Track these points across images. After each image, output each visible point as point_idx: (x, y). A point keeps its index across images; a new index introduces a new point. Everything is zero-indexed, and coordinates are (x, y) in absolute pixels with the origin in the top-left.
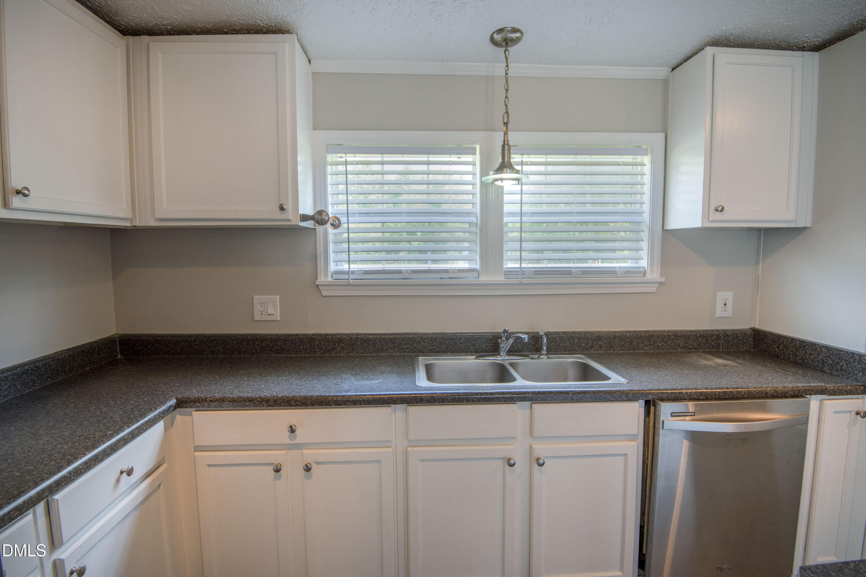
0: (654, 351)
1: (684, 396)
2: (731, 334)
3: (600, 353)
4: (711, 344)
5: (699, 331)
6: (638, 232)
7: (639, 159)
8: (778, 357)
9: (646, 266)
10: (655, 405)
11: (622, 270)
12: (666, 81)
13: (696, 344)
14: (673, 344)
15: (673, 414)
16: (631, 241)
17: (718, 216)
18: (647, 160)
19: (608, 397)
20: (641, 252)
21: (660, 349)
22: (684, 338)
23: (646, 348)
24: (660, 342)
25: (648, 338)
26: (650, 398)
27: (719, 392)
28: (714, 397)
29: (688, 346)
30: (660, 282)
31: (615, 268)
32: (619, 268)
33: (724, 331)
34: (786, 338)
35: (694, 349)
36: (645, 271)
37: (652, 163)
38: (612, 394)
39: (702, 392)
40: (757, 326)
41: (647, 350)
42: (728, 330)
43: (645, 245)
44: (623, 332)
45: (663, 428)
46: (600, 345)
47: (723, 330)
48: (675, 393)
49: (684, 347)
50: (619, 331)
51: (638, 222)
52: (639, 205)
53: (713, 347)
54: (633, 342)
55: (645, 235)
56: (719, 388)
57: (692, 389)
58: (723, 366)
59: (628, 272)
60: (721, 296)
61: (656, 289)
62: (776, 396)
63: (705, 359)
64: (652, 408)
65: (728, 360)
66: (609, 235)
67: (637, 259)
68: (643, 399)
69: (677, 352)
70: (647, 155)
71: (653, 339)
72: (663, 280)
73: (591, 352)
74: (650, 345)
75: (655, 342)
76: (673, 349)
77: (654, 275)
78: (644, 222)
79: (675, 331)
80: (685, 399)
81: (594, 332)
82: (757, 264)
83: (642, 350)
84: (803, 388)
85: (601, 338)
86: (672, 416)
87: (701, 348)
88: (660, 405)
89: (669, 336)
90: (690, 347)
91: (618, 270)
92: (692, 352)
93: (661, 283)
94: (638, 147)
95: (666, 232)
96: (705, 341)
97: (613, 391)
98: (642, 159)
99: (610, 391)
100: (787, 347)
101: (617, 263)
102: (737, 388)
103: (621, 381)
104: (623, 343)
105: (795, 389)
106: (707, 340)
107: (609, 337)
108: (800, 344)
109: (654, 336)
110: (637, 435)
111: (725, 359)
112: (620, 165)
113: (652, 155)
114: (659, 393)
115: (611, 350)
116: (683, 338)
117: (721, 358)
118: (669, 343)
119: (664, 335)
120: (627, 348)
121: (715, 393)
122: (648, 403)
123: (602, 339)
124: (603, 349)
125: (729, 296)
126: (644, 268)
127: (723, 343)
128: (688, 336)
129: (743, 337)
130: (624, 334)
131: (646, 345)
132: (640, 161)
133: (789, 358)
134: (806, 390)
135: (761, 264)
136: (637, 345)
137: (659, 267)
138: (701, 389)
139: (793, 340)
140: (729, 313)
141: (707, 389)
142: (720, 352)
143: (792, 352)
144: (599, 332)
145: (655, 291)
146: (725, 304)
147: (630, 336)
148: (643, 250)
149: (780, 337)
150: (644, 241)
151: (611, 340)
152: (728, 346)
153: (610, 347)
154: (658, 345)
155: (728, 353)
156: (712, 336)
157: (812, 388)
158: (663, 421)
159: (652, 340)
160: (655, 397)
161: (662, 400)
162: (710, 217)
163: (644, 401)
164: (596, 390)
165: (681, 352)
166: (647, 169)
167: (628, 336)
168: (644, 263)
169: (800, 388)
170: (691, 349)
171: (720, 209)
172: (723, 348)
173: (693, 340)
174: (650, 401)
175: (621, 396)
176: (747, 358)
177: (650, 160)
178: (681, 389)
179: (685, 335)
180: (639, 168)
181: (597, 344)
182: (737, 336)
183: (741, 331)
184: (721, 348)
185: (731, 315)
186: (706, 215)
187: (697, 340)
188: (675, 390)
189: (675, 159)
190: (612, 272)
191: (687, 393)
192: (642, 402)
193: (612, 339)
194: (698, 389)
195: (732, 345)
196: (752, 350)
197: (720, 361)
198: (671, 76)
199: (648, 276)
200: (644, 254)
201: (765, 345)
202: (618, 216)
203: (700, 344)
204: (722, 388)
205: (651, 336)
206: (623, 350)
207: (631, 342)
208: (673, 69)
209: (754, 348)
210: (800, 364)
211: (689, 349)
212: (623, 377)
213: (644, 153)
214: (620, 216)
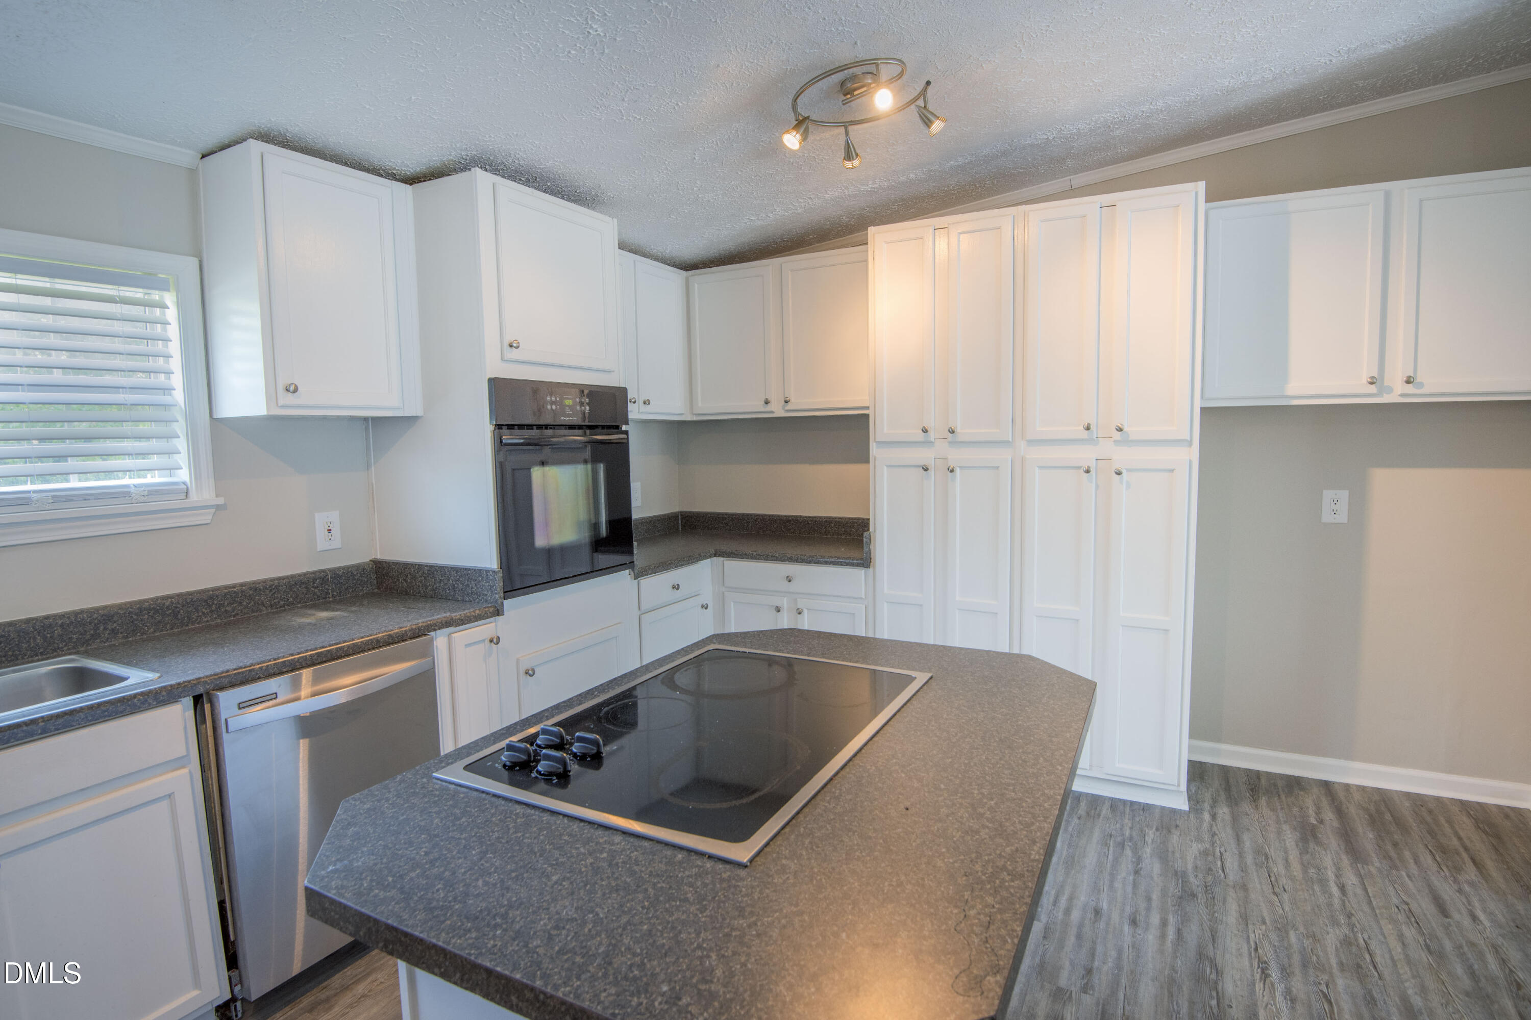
0: (219, 621)
1: (257, 674)
2: (343, 573)
3: (114, 645)
4: (315, 594)
5: (293, 576)
6: (168, 422)
7: (156, 296)
8: (407, 593)
9: (187, 479)
10: (211, 701)
11: (142, 489)
12: (192, 172)
13: (291, 596)
14: (252, 603)
15: (241, 706)
16: (156, 438)
17: (290, 399)
18: (169, 298)
19: (121, 709)
20: (176, 456)
21: (230, 617)
22: (271, 591)
23: (205, 619)
24: (230, 604)
25: (206, 601)
26: (201, 690)
27: (310, 656)
28: (304, 664)
29: (279, 602)
30: (218, 505)
31: (128, 486)
32: (135, 486)
33: (333, 570)
34: (413, 565)
35: (288, 605)
36: (187, 489)
37: (179, 305)
38: (128, 700)
39: (284, 662)
40: (379, 557)
41: (207, 621)
42: (339, 569)
43: (181, 444)
44: (157, 598)
45: (227, 731)
46: (113, 630)
47: (330, 570)
48: (243, 673)
49: (271, 606)
50: (148, 599)
51: (165, 405)
52: (163, 375)
53: (318, 597)
54: (179, 612)
55: (180, 427)
56: (311, 650)
57: (270, 661)
58: (328, 619)
59: (154, 492)
60: (321, 519)
61: (211, 517)
62: (391, 641)
63: (303, 616)
64: (207, 707)
65: (337, 610)
66: (110, 428)
67: (170, 469)
68: (188, 695)
69: (261, 615)
70: (168, 290)
71: (215, 602)
72: (221, 501)
73: (94, 646)
74: (212, 611)
75: (220, 606)
76: (253, 611)
77: (205, 494)
78: (176, 405)
79: (254, 583)
80: (259, 678)
81: (97, 610)
82: (368, 467)
83: (198, 623)
84: (424, 624)
85: (113, 616)
86: (240, 708)
87: (299, 603)
88: (218, 697)
89: (242, 592)
90: (282, 603)
91: (133, 490)
92: (285, 610)
93: (218, 507)
94: (150, 274)
95: (217, 423)
96: (304, 590)
97: (130, 695)
98: (162, 297)
99: (124, 698)
100: (414, 578)
101: (130, 478)
102: (337, 644)
103: (148, 678)
104: (159, 618)
105: (414, 627)
106: (306, 587)
107: (130, 613)
108: (428, 570)
109: (217, 596)
110: (187, 755)
111: (333, 611)
112: (116, 302)
113: (178, 291)
114: (215, 679)
115: (136, 634)
116: (267, 592)
117: (327, 610)
118: (245, 604)
119: (235, 592)
120: (168, 626)
121: (305, 658)
122: (198, 700)
123: (115, 618)
124: (120, 635)
125: (334, 517)
126: (184, 483)
127: (333, 588)
128: (276, 586)
129: (361, 576)
130: (159, 601)
131: (203, 613)
132: (157, 298)
133: (419, 592)
134: (428, 626)
135: (373, 468)
136: (188, 617)
137: (212, 481)
138: (284, 657)
139: (420, 566)
140: (337, 543)
141: (292, 655)
142: (329, 602)
143: (421, 582)
144: (105, 607)
145: (209, 521)
146: (329, 531)
147: (172, 603)
148: (180, 453)
149: (406, 565)
150: (179, 437)
151: (135, 617)
152: (341, 592)
153: (133, 631)
154: (226, 610)
155: (340, 602)
156: (315, 580)
157: (435, 622)
158: (226, 720)
159: (213, 603)
160: (208, 687)
161: (222, 689)
162: (279, 402)
163: (192, 699)
164: (95, 703)
165: (267, 614)
166: (171, 314)
167: (167, 603)
168: (184, 475)
169: (420, 625)
170: (284, 606)
171: (292, 388)
172: (333, 595)
173: (285, 591)
174: (201, 696)
175: (146, 700)
176: (365, 603)
177: (175, 300)
178: (252, 665)
179: (270, 587)
180: (158, 311)
181: (105, 629)
182: (353, 575)
183: (357, 567)
184: (331, 596)
185: (340, 546)
186: (271, 397)
187: (291, 590)
188: (241, 668)
189: (220, 303)
190: (123, 494)
191: (261, 668)
192: (188, 701)
193: (136, 614)
194: (278, 659)
195: (346, 589)
196: (376, 590)
197: (324, 614)
198: (200, 165)
199: (194, 497)
200: (182, 459)
201: (391, 580)
202: (123, 394)
203: (297, 596)
204: (316, 649)
205: (211, 597)
206: (162, 631)
207: (175, 614)
208: (203, 157)
209: (379, 588)
210: (431, 597)
211: (281, 607)
212: (153, 670)
213: (163, 286)
214: (126, 394)
